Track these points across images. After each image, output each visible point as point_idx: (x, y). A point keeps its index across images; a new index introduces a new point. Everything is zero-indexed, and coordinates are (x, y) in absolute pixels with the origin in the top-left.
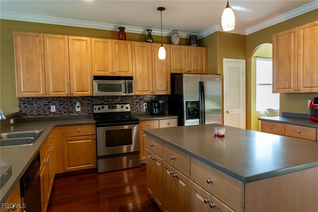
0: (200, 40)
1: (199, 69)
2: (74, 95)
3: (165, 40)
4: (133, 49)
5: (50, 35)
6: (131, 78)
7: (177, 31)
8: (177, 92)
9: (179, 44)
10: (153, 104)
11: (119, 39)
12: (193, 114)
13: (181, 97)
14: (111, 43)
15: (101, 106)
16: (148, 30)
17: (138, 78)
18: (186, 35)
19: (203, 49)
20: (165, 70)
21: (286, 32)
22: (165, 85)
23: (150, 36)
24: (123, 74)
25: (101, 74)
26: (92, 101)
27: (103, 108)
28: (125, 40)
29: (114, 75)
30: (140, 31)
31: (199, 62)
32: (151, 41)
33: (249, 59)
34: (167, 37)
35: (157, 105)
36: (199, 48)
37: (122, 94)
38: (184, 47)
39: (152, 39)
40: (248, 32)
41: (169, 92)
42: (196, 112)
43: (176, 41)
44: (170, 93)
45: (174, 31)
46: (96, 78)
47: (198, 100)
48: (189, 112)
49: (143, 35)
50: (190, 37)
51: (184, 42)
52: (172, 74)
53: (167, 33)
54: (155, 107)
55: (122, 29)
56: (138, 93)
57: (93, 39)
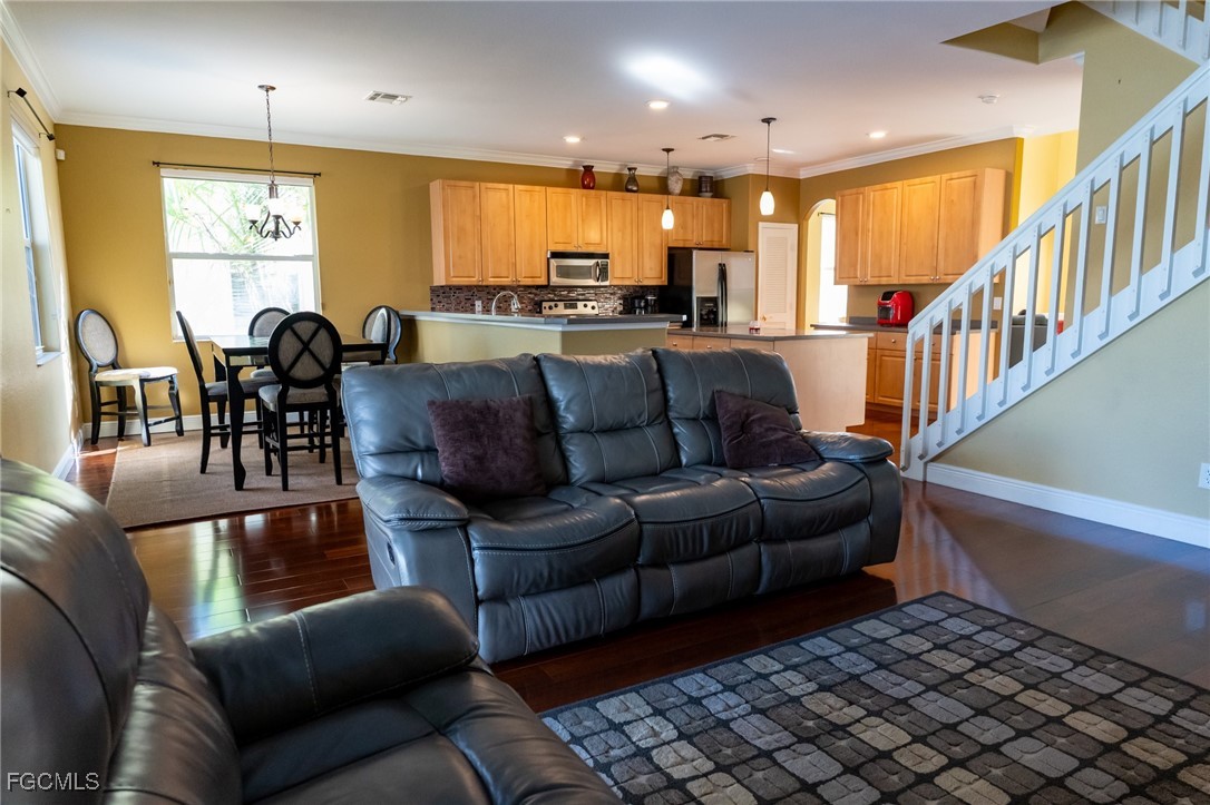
0: (717, 181)
1: (716, 239)
2: (521, 283)
3: (655, 184)
4: (609, 204)
5: (490, 185)
6: (606, 256)
7: (677, 168)
8: (677, 281)
9: (683, 193)
10: (637, 301)
11: (585, 187)
12: (709, 318)
13: (689, 289)
14: (576, 194)
15: (552, 304)
16: (630, 169)
17: (616, 255)
18: (691, 174)
19: (724, 203)
20: (658, 241)
21: (854, 191)
22: (658, 269)
23: (633, 179)
24: (591, 250)
25: (560, 248)
26: (536, 295)
27: (556, 306)
28: (592, 188)
29: (580, 250)
30: (612, 168)
31: (716, 225)
32: (635, 188)
33: (805, 223)
34: (659, 177)
35: (642, 304)
36: (716, 200)
37: (591, 282)
38: (690, 199)
39: (637, 185)
40: (803, 174)
41: (664, 281)
42: (712, 316)
43: (676, 185)
44: (666, 283)
45: (674, 167)
46: (555, 255)
47: (715, 295)
48: (701, 315)
49: (618, 176)
50: (700, 178)
51: (688, 187)
52: (670, 248)
53: (660, 171)
54: (640, 308)
55: (588, 169)
56: (616, 282)
57: (550, 189)
